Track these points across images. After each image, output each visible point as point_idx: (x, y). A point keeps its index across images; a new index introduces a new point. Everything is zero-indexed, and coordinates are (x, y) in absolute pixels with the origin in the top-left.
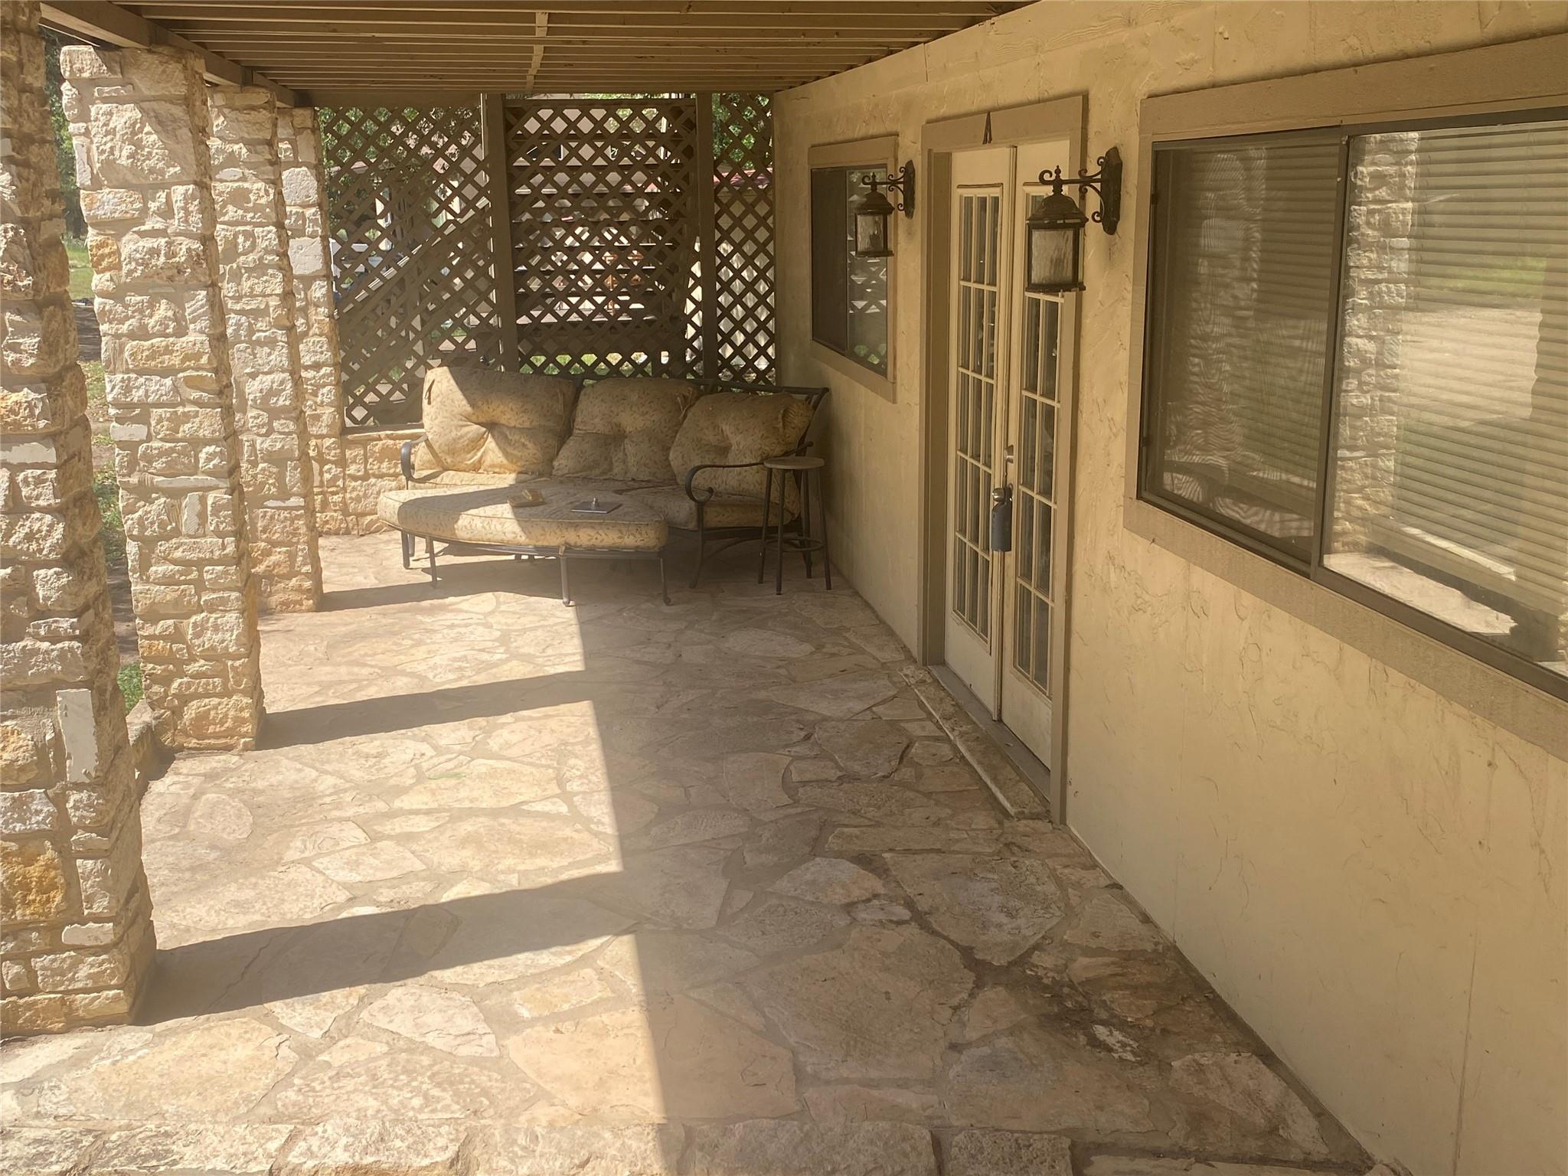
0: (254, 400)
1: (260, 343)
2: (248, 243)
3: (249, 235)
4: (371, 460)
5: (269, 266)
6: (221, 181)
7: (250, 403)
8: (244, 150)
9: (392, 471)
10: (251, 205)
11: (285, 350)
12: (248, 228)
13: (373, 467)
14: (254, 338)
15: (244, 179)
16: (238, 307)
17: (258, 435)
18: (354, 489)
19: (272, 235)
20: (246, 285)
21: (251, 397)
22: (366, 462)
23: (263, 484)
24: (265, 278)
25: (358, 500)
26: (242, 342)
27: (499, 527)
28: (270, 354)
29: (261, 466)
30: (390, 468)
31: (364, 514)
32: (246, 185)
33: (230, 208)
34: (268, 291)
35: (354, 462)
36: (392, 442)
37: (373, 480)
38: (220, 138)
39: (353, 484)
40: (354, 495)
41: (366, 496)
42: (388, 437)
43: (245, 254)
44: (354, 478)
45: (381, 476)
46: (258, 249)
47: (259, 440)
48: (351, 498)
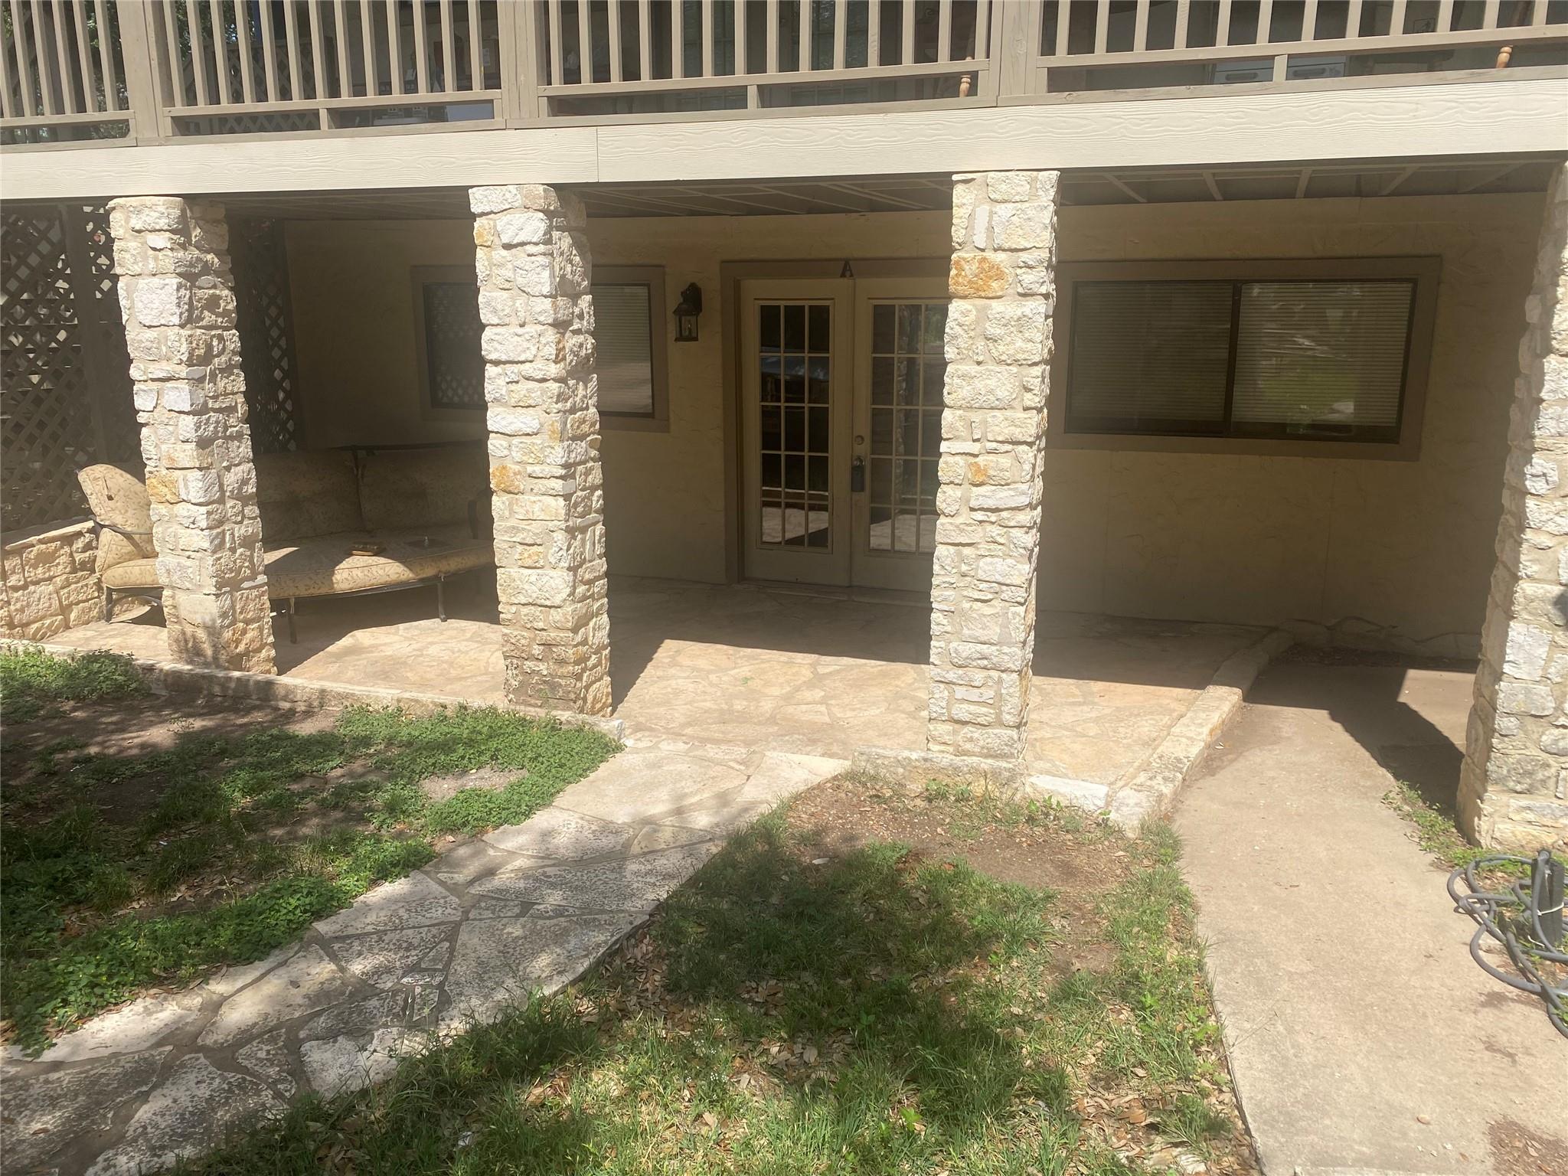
0: (232, 492)
1: (232, 438)
2: (221, 346)
3: (221, 338)
4: (27, 568)
5: (235, 367)
6: (200, 288)
7: (228, 494)
8: (216, 260)
9: (47, 575)
10: (221, 310)
11: (249, 443)
12: (220, 332)
13: (32, 574)
14: (228, 433)
15: (214, 287)
16: (217, 406)
17: (236, 523)
18: (18, 600)
19: (235, 338)
20: (221, 384)
21: (230, 488)
22: (24, 570)
23: (241, 567)
24: (232, 378)
25: (22, 610)
26: (219, 438)
27: (381, 572)
28: (239, 447)
29: (240, 551)
30: (45, 573)
31: (28, 624)
32: (218, 292)
33: (206, 313)
34: (236, 390)
35: (14, 572)
36: (44, 546)
37: (32, 588)
38: (197, 248)
39: (16, 595)
40: (18, 606)
41: (28, 605)
42: (41, 542)
43: (218, 356)
44: (16, 589)
45: (37, 583)
46: (227, 351)
47: (237, 527)
48: (16, 610)
